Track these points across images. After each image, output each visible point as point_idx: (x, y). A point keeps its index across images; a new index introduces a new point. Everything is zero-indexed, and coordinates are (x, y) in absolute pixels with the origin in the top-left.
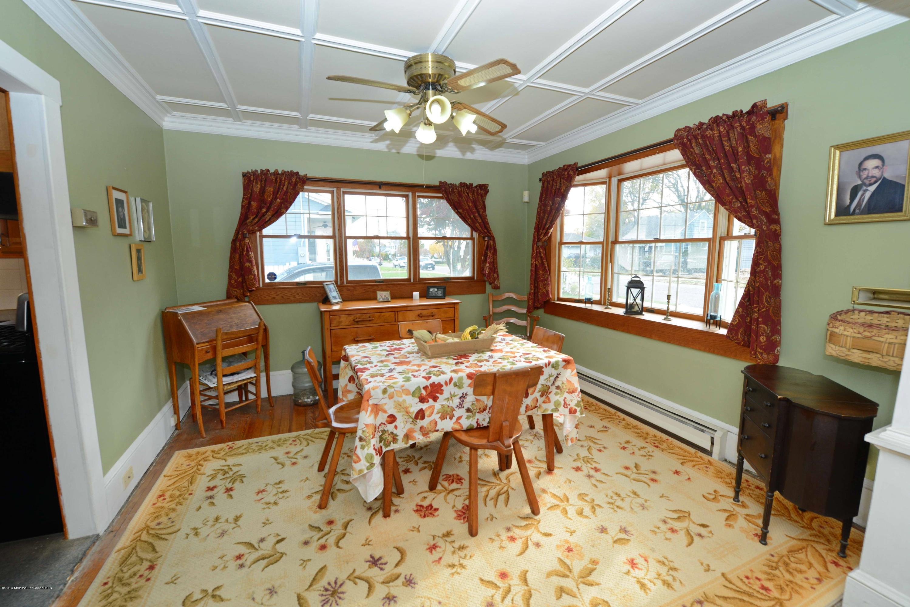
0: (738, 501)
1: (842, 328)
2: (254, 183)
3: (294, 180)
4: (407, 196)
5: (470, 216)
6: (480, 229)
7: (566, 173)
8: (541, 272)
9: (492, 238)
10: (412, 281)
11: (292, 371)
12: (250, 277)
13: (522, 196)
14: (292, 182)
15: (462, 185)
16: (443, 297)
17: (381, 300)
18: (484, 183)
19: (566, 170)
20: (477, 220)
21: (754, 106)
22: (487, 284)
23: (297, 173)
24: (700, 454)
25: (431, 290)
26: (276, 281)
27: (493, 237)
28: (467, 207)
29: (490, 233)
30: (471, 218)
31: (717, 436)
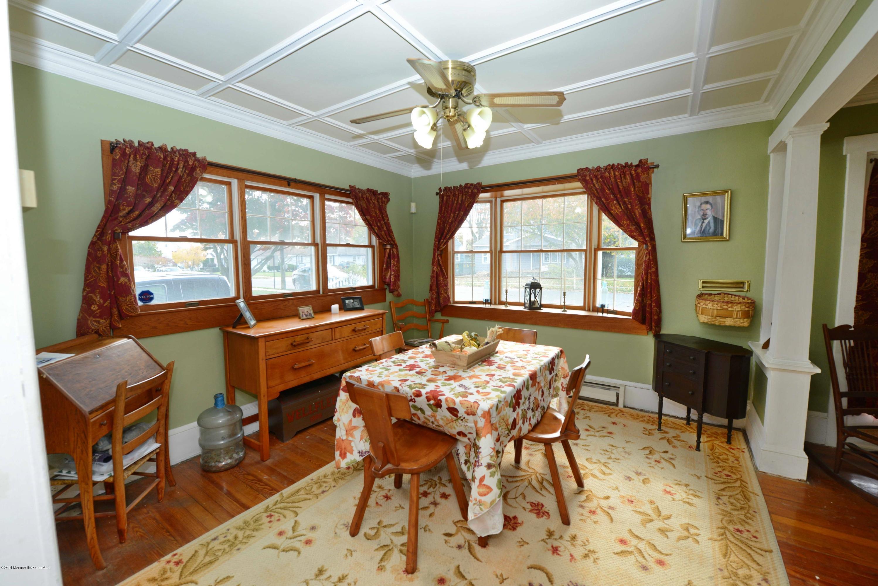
0: (661, 430)
1: (710, 305)
2: (131, 159)
3: (191, 162)
4: (311, 198)
5: (377, 224)
6: (385, 237)
7: (470, 191)
8: (441, 278)
9: (394, 245)
10: (321, 292)
11: (199, 424)
12: (128, 298)
13: (410, 206)
14: (188, 164)
15: (369, 191)
16: (361, 309)
17: (305, 317)
18: (385, 191)
19: (469, 188)
20: (383, 228)
21: (640, 161)
22: (387, 292)
23: (194, 154)
24: (611, 407)
25: (347, 301)
26: (153, 303)
27: (396, 245)
28: (374, 215)
29: (394, 242)
30: (378, 226)
31: (621, 391)
